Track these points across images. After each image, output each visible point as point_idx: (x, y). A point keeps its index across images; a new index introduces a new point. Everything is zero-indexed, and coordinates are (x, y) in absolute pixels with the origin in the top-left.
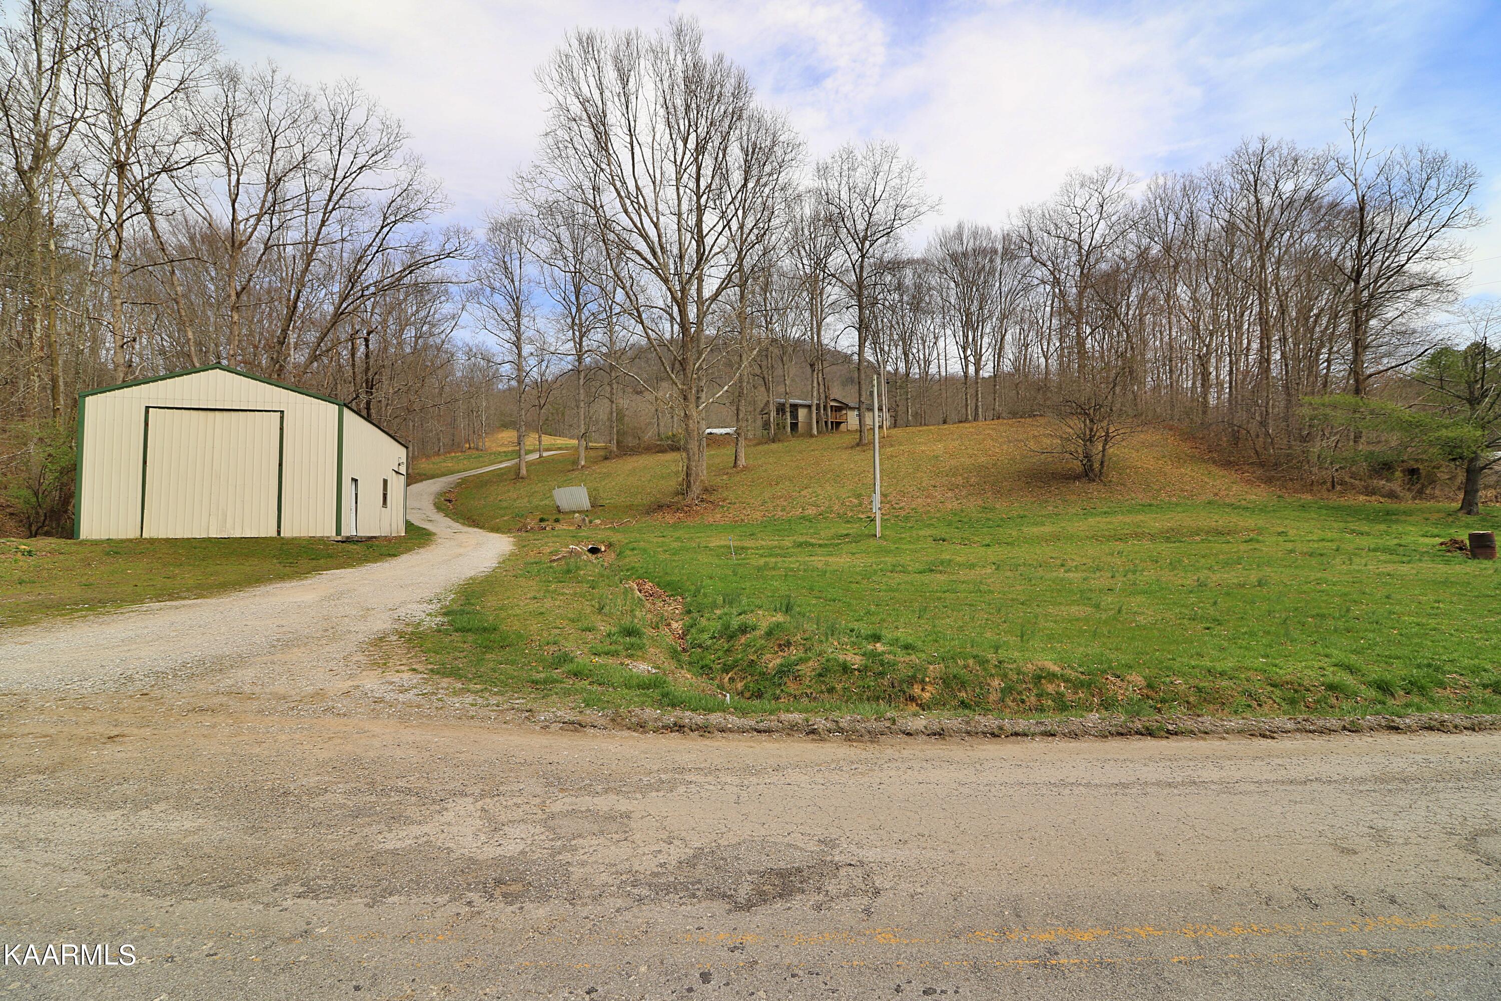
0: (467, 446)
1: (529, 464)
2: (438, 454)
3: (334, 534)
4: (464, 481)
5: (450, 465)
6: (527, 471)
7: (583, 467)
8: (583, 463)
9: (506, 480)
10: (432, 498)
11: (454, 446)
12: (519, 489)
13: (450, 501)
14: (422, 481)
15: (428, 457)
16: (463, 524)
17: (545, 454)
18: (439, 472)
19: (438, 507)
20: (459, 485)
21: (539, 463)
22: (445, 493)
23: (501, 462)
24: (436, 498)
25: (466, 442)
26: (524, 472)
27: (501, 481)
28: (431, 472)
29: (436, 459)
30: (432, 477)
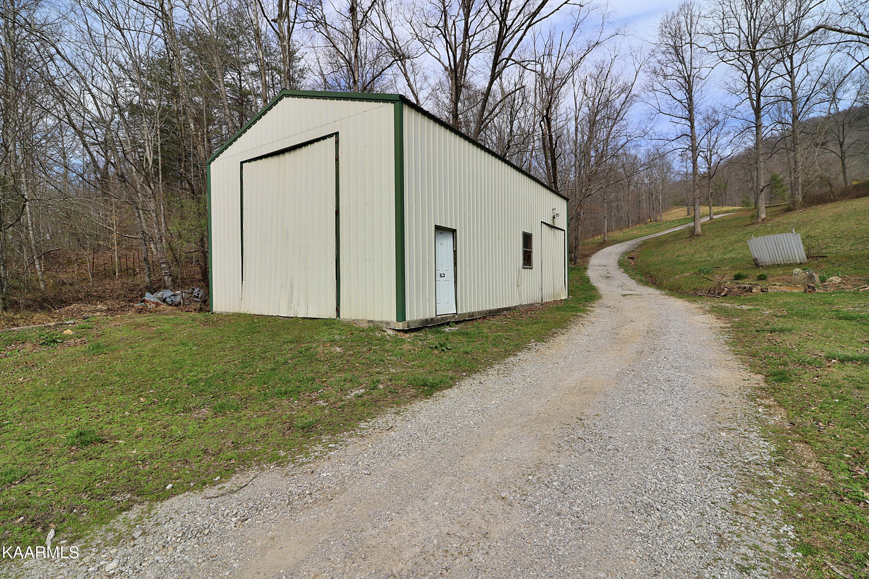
0: (649, 220)
1: (702, 225)
2: (628, 226)
3: (394, 318)
4: (645, 243)
5: (635, 233)
6: (702, 230)
7: (763, 220)
8: (763, 216)
9: (681, 239)
10: (618, 256)
11: (640, 220)
12: (696, 245)
13: (632, 258)
14: (613, 245)
15: (621, 229)
16: (640, 282)
17: (715, 217)
18: (627, 238)
19: (621, 264)
20: (641, 245)
21: (710, 224)
22: (629, 252)
23: (675, 227)
24: (621, 256)
25: (647, 218)
26: (699, 230)
27: (677, 240)
28: (621, 238)
29: (626, 230)
30: (622, 241)
